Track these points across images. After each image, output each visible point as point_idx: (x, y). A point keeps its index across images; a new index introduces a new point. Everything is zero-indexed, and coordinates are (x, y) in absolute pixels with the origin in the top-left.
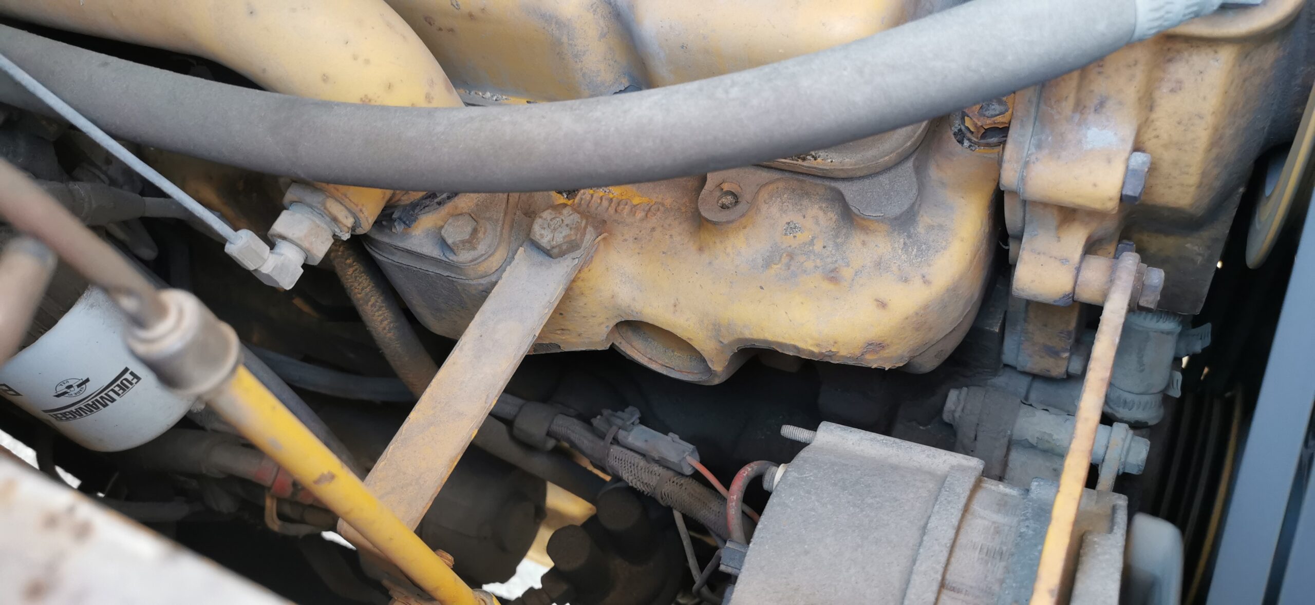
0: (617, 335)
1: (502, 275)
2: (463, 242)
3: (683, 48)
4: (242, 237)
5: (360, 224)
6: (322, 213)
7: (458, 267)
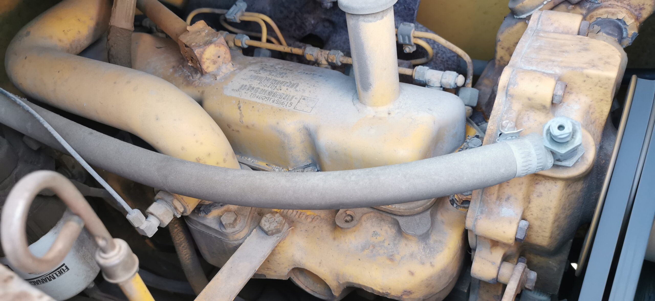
0: (292, 274)
1: (245, 240)
2: (230, 224)
3: (336, 152)
4: (135, 212)
5: (186, 211)
6: (171, 205)
7: (226, 235)
